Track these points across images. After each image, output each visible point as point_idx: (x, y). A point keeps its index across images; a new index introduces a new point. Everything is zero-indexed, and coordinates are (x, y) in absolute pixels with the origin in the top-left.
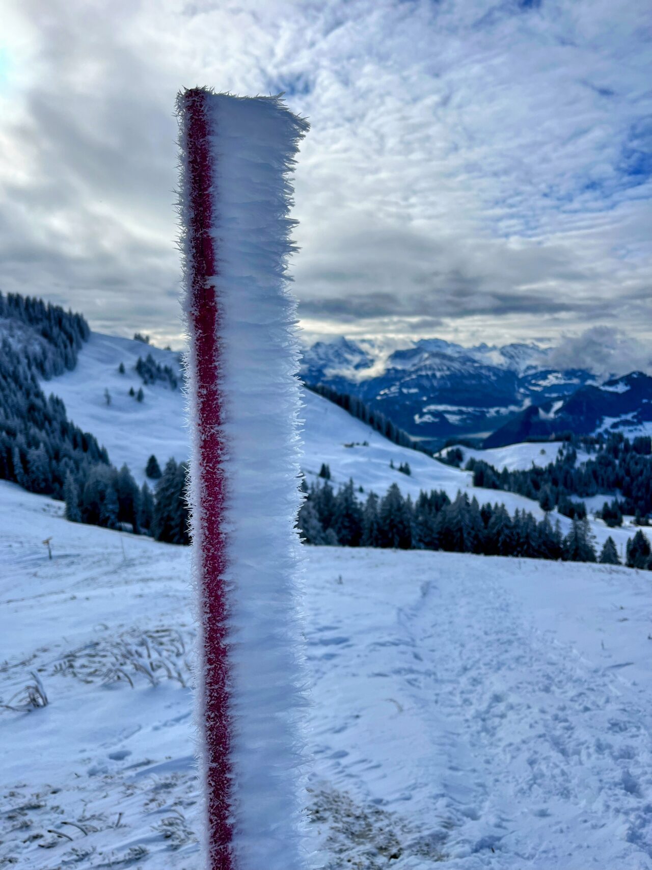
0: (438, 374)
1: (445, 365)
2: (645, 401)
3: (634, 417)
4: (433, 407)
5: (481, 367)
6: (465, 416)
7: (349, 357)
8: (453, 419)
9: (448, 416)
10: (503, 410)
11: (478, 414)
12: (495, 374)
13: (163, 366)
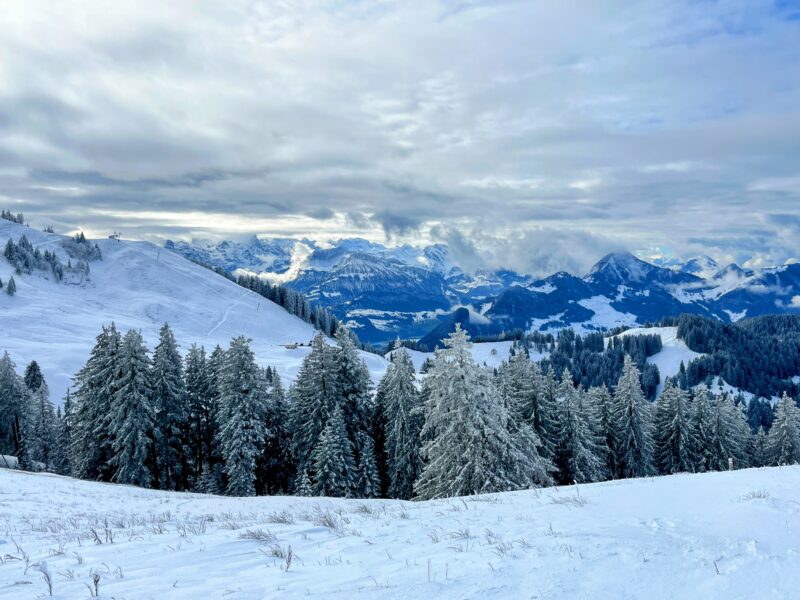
0: (361, 276)
1: (369, 266)
2: (570, 302)
3: (561, 319)
4: (357, 312)
5: (406, 269)
6: (391, 321)
7: (262, 257)
8: (379, 324)
9: (373, 321)
10: (430, 314)
11: (405, 318)
12: (420, 277)
13: (42, 253)
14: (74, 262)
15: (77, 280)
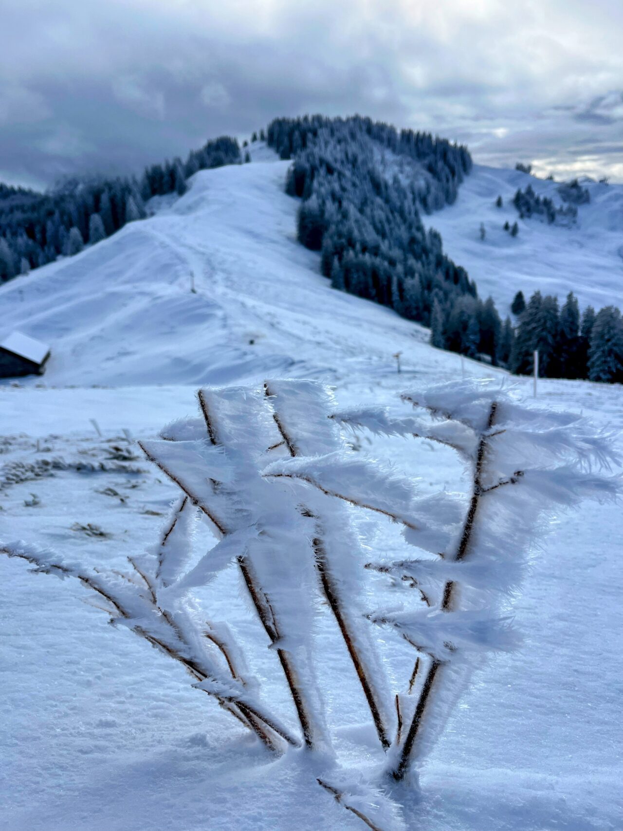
13: (542, 198)
14: (566, 206)
15: (565, 222)
